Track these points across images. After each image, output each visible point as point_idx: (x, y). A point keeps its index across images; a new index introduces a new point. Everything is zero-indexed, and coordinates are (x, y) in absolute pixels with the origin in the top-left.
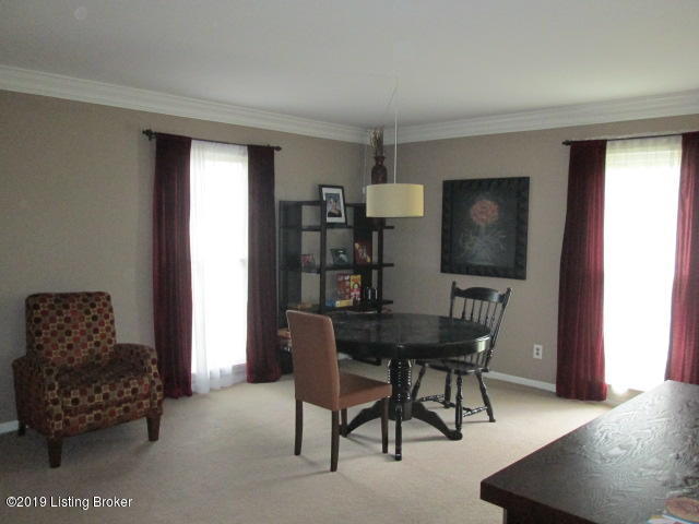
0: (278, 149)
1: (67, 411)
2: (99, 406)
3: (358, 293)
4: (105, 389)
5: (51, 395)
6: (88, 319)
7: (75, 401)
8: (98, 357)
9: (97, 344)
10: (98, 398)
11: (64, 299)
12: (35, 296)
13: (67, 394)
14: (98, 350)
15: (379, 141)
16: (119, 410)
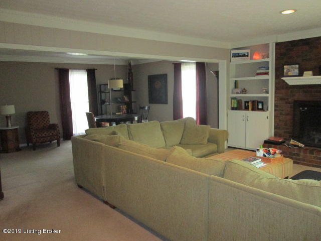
0: (96, 69)
1: (36, 137)
2: (44, 137)
3: (126, 111)
4: (45, 133)
5: (32, 134)
6: (42, 118)
7: (38, 135)
8: (45, 127)
9: (45, 124)
10: (44, 135)
11: (36, 113)
12: (29, 112)
13: (36, 134)
14: (45, 125)
15: (130, 64)
16: (49, 138)
